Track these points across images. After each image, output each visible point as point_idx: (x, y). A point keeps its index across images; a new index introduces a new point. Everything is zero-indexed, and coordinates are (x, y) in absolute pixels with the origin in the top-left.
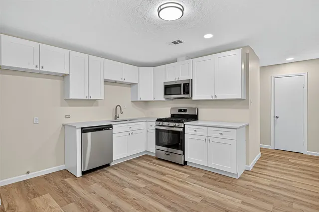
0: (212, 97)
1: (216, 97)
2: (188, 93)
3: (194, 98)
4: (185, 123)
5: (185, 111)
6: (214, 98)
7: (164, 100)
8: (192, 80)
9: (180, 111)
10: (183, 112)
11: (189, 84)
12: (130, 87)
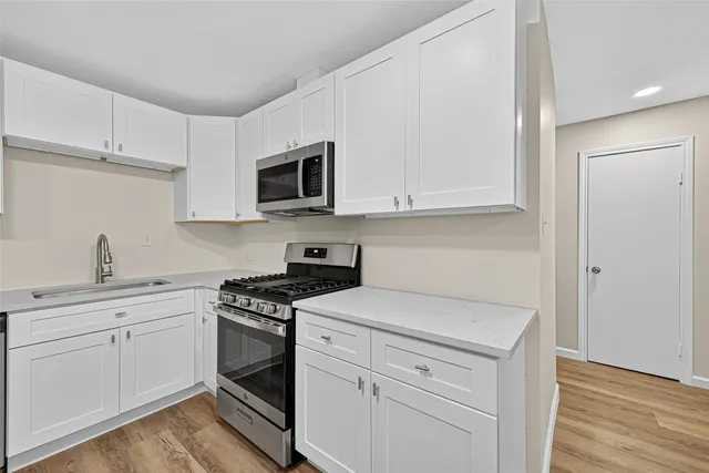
0: (397, 203)
1: (410, 202)
2: (319, 193)
3: (339, 210)
4: (295, 304)
5: (322, 253)
6: (404, 207)
7: (258, 216)
8: (331, 146)
9: (309, 253)
10: (315, 256)
11: (320, 157)
12: (173, 180)
